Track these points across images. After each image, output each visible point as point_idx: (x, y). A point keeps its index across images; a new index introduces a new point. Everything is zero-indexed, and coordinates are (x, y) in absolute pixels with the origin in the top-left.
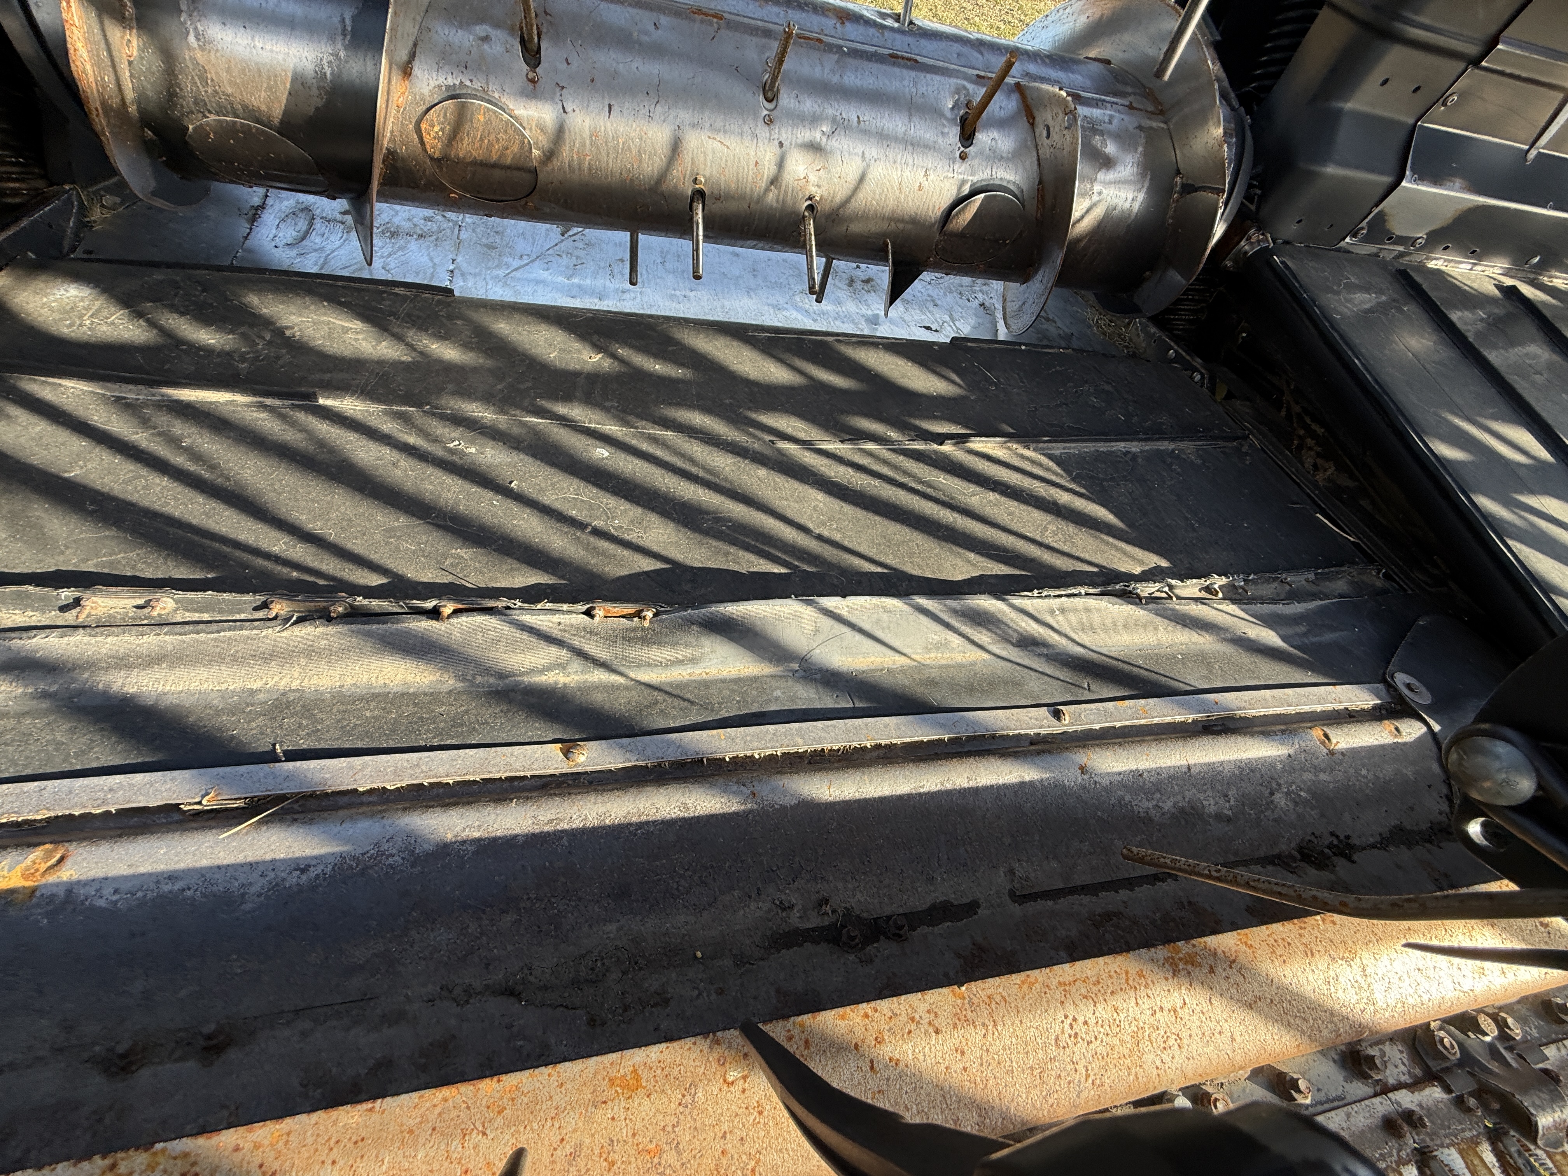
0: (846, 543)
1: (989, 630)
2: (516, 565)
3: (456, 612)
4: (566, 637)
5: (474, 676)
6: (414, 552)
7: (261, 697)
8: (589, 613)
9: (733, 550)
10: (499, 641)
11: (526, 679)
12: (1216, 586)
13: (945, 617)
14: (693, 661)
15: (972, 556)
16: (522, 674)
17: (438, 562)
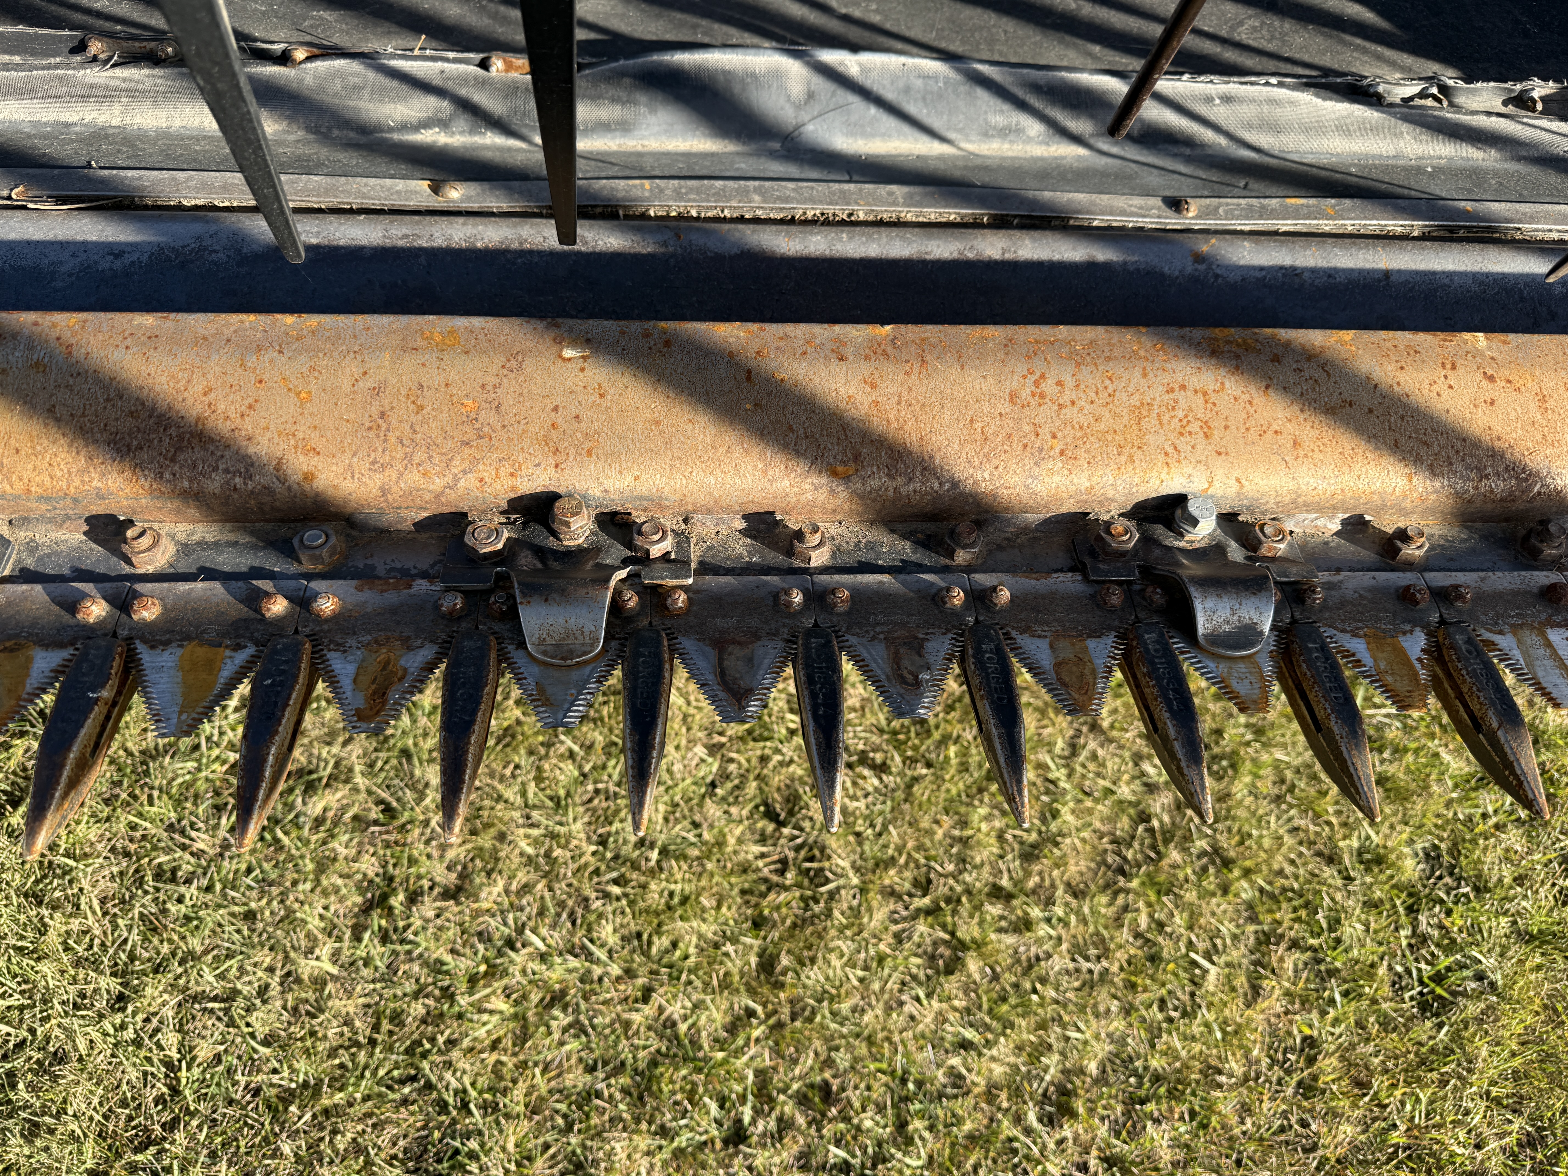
0: (888, 26)
1: (1092, 117)
2: (394, 28)
3: (313, 57)
4: (450, 85)
5: (330, 129)
6: (263, 13)
7: (77, 129)
8: (484, 65)
9: (704, 22)
10: (363, 88)
11: (396, 137)
12: (1536, 94)
14: (624, 127)
16: (391, 130)
17: (294, 23)
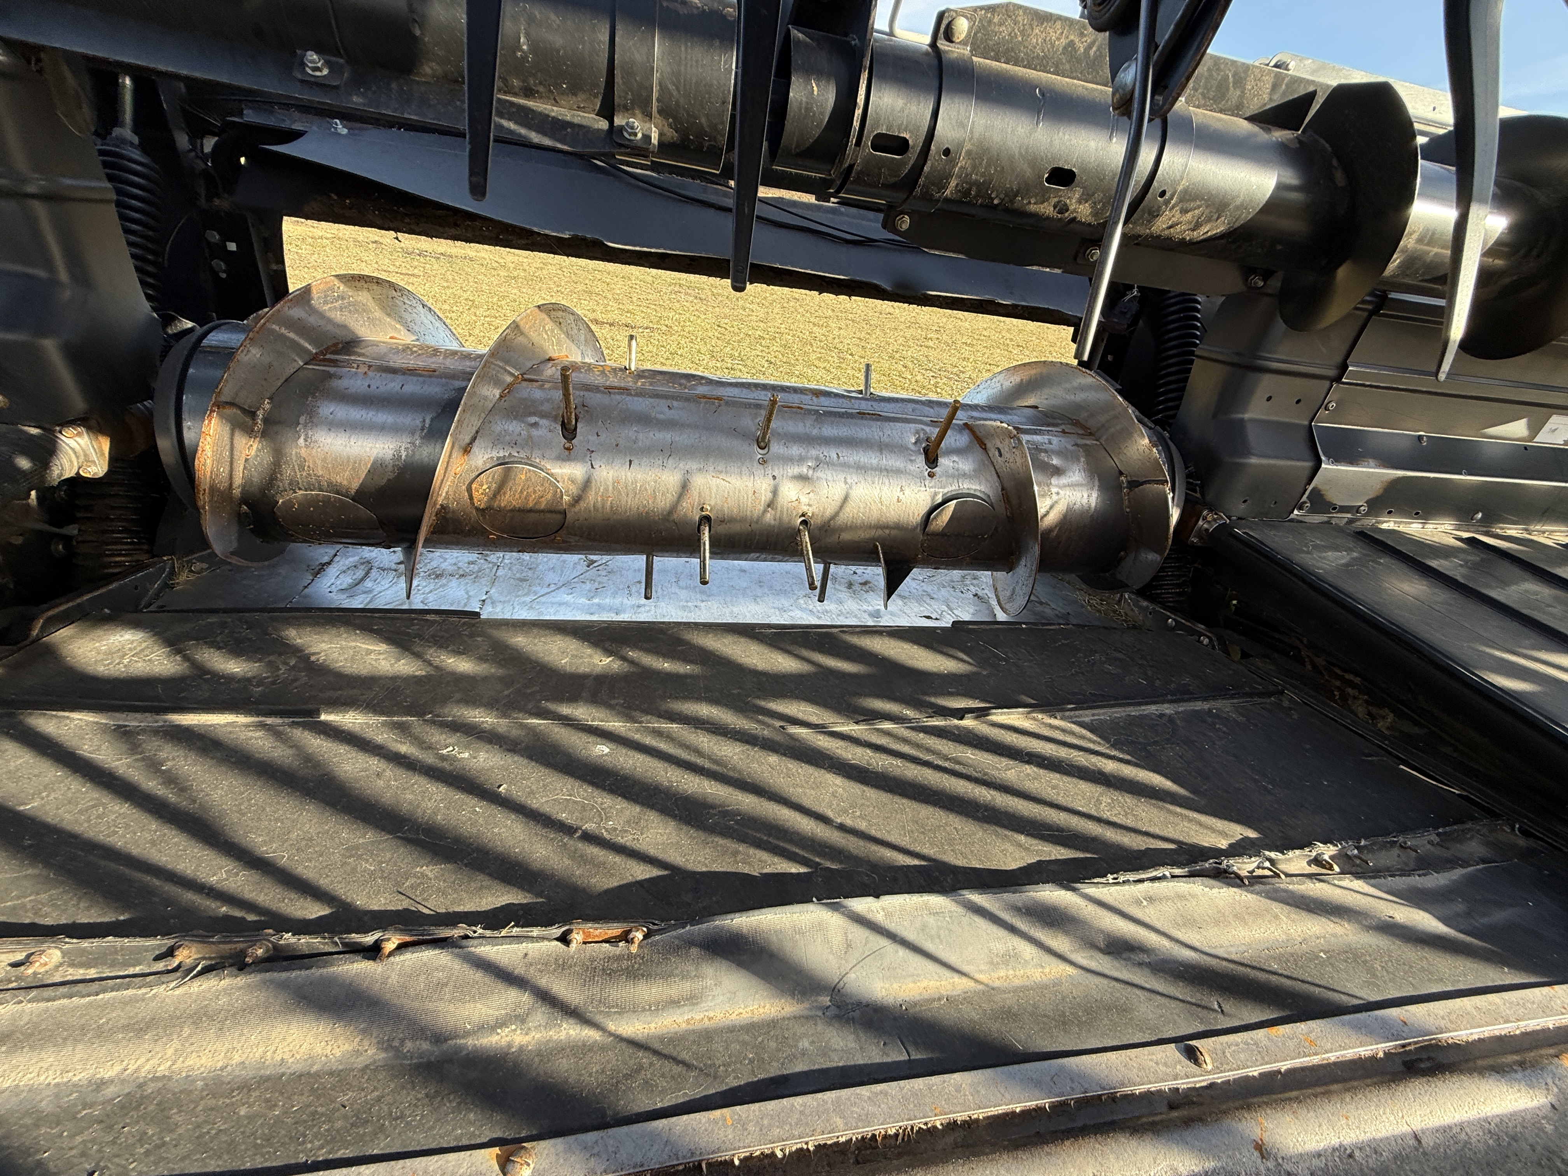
0: (873, 832)
1: (1066, 933)
2: (487, 882)
3: (402, 947)
4: (532, 974)
5: (402, 1041)
6: (372, 873)
7: (109, 1091)
8: (564, 939)
9: (742, 848)
10: (446, 985)
11: (471, 1042)
12: (1326, 857)
13: (1006, 916)
14: (692, 1000)
15: (1022, 838)
16: (467, 1034)
17: (397, 884)
